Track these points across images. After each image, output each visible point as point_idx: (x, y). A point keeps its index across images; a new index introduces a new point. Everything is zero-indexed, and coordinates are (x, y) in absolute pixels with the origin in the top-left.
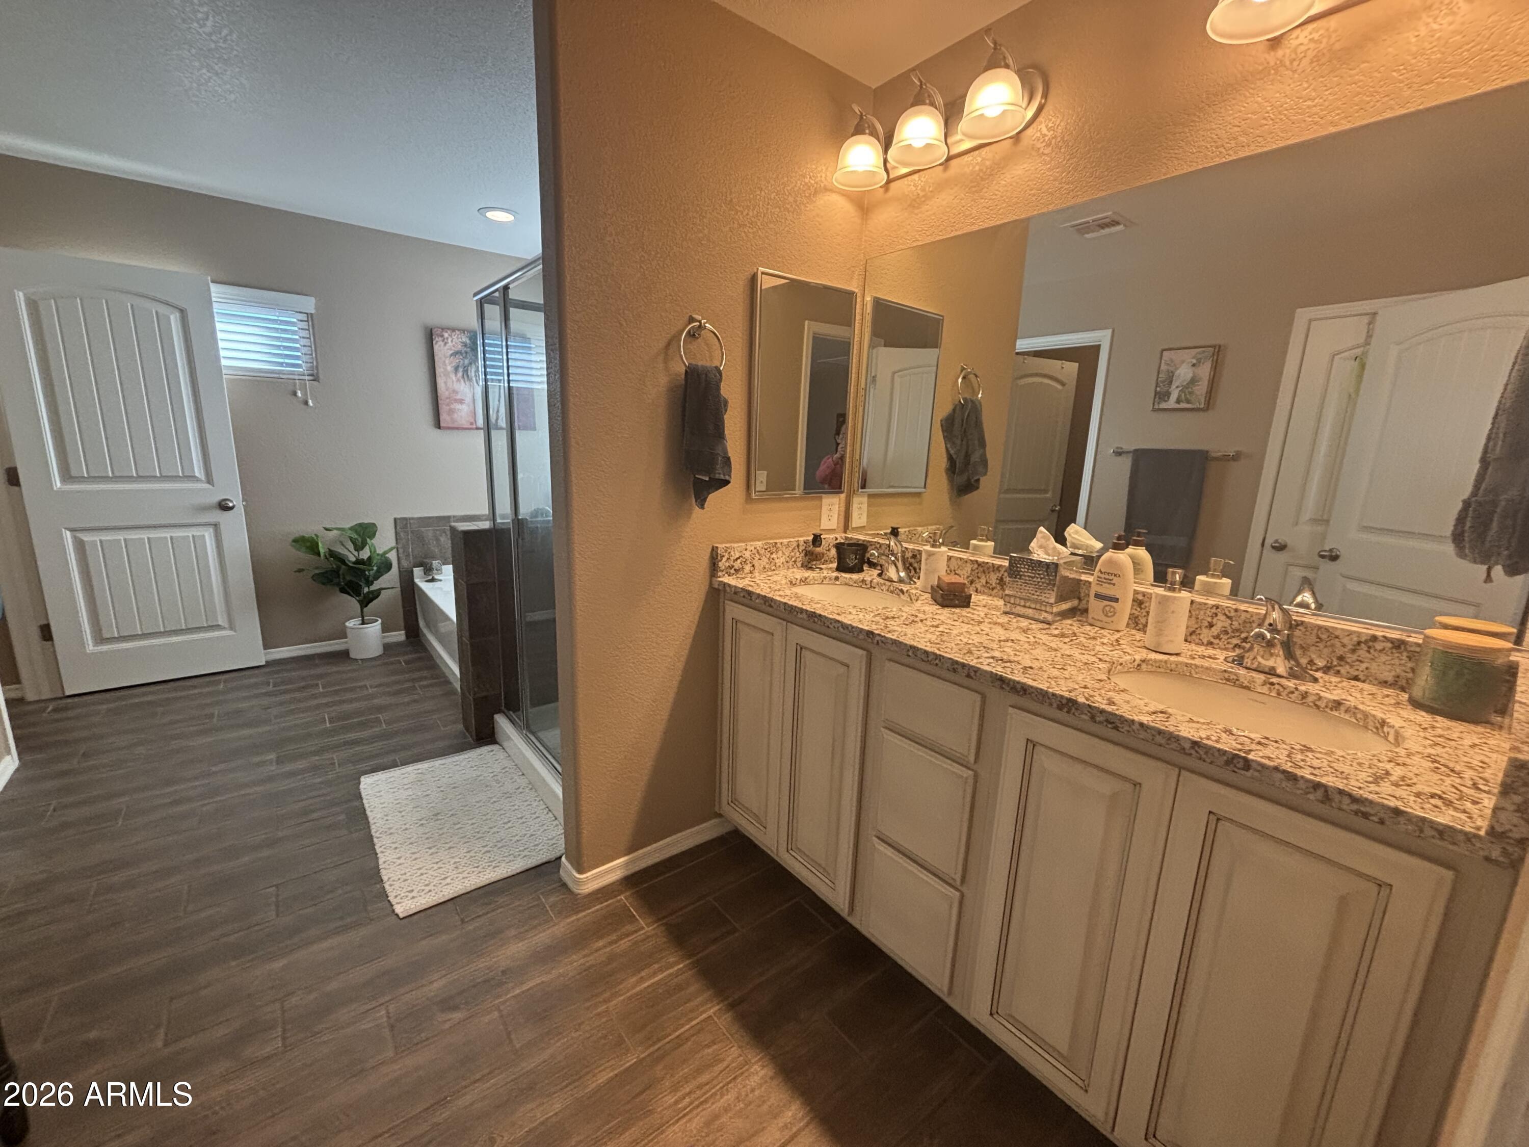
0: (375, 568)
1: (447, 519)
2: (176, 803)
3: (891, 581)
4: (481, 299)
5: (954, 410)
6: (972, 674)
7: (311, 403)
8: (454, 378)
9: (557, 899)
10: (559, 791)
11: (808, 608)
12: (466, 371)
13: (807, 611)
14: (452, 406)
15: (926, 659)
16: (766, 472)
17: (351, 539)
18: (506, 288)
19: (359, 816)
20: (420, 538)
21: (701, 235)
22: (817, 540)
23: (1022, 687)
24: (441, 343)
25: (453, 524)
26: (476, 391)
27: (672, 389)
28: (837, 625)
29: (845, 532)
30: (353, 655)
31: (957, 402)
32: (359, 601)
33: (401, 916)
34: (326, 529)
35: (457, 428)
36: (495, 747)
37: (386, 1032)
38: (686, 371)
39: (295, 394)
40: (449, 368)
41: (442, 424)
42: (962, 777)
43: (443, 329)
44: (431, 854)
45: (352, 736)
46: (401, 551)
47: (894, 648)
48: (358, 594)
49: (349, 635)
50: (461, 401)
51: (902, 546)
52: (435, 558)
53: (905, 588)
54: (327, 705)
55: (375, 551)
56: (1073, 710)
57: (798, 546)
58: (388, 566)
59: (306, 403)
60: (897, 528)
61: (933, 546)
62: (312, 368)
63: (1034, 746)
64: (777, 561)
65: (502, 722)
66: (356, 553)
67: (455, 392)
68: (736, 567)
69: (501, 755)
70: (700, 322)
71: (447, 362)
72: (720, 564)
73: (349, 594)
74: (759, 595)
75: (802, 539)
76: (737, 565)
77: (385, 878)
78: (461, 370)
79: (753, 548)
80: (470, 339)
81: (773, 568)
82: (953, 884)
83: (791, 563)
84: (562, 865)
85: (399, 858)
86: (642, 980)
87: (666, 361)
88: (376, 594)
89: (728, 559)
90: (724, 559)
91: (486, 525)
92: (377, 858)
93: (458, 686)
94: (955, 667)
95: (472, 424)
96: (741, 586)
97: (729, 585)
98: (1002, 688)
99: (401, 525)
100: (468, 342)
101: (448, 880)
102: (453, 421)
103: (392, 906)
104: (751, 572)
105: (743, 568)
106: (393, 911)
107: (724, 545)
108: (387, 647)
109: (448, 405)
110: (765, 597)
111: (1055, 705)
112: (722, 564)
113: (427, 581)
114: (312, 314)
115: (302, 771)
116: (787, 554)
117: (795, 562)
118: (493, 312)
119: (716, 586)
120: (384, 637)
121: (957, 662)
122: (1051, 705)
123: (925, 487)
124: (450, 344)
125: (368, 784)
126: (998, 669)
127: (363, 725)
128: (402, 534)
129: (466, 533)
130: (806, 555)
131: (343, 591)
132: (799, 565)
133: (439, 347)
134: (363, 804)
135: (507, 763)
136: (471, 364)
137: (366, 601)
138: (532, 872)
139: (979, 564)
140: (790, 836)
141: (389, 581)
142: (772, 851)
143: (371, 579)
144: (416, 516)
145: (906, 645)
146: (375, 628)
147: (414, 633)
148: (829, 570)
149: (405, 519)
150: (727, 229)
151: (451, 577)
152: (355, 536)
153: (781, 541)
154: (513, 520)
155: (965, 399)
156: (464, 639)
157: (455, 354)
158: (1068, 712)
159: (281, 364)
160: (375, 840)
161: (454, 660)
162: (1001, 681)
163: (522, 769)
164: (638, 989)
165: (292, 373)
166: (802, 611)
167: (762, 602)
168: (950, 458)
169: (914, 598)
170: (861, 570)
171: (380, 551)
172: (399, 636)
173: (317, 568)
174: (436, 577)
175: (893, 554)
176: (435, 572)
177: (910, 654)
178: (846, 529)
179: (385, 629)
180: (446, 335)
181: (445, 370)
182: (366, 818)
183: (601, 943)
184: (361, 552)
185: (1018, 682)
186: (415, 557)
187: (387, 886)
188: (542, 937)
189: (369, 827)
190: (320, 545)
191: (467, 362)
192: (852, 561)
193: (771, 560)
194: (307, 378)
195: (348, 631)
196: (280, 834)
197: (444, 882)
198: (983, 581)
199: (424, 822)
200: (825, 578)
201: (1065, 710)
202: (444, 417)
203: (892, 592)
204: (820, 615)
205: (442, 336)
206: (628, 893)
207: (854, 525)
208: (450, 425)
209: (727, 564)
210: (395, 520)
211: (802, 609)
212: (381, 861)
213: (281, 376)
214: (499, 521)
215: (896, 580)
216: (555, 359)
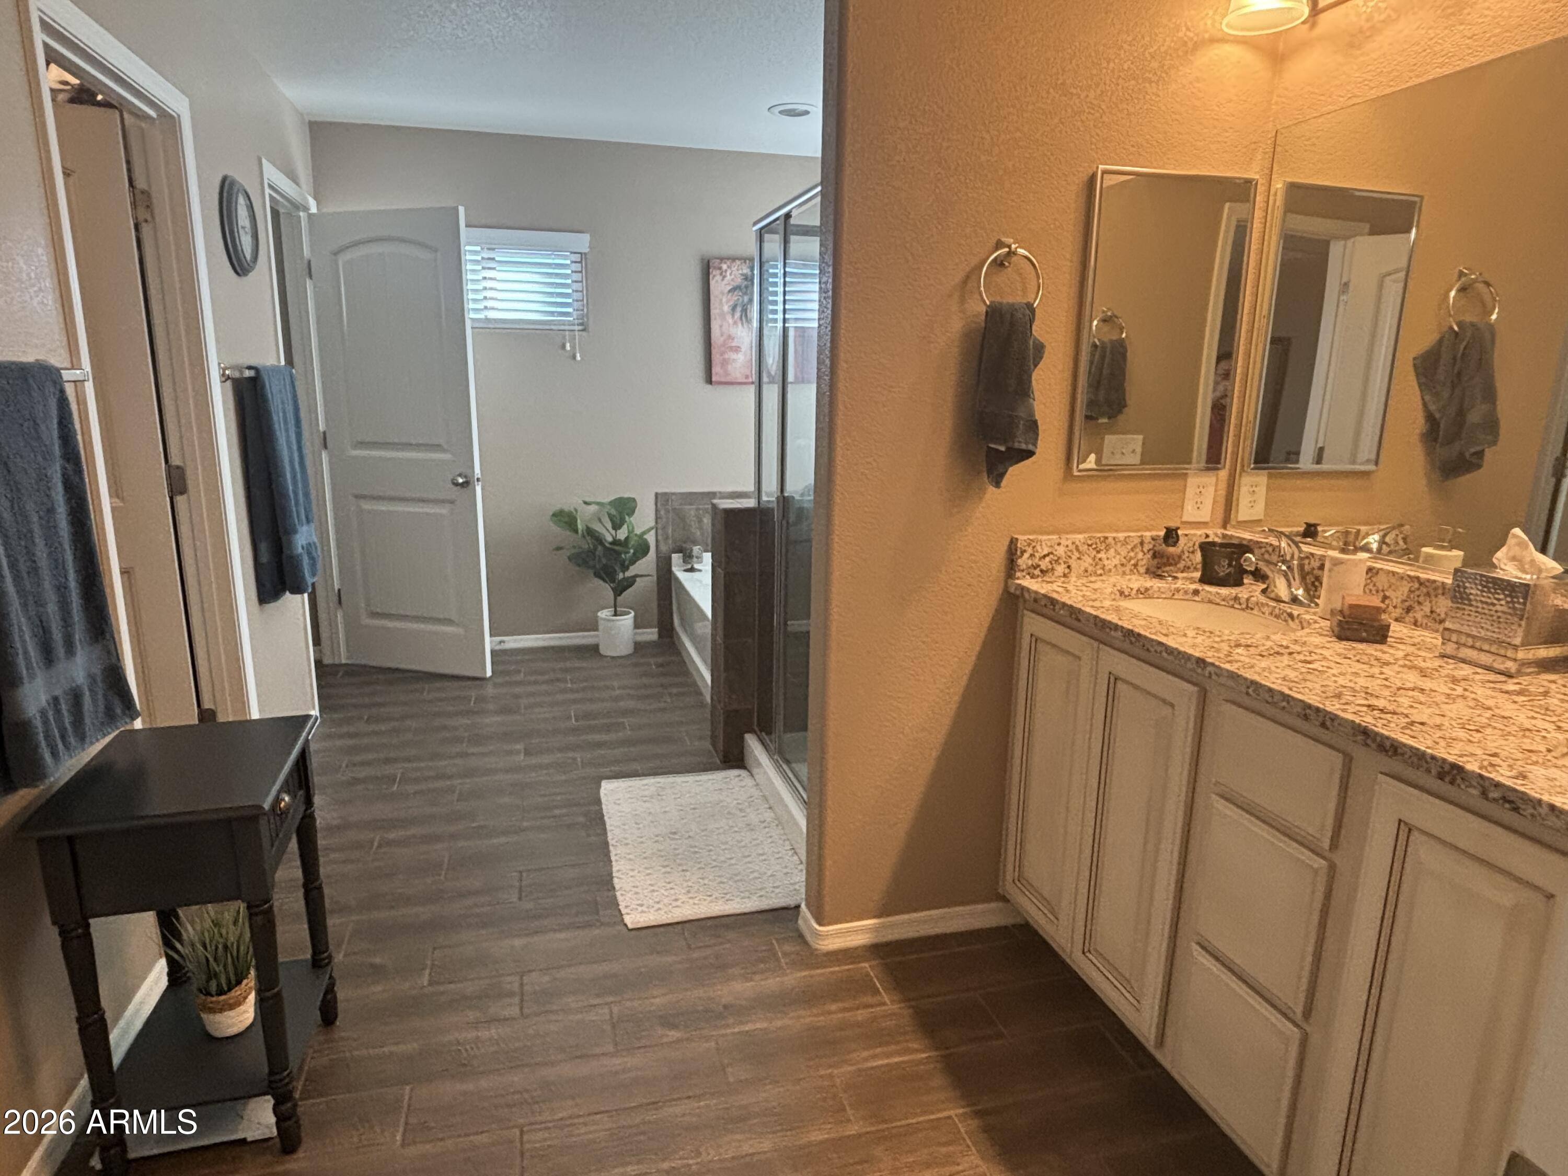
0: (632, 551)
1: (713, 495)
2: (439, 777)
3: (1278, 600)
4: (761, 229)
5: (1441, 341)
6: (1328, 723)
7: (578, 358)
8: (731, 321)
9: (793, 949)
10: (803, 823)
11: (1127, 625)
12: (744, 311)
13: (1122, 627)
14: (726, 356)
15: (1270, 700)
16: (1141, 437)
17: (610, 516)
18: (788, 216)
19: (598, 821)
20: (680, 516)
21: (1018, 134)
22: (1171, 536)
23: (1392, 745)
24: (718, 278)
25: (715, 501)
26: (750, 335)
27: (967, 335)
28: (1159, 649)
29: (1225, 527)
30: (603, 651)
31: (1446, 329)
32: (612, 589)
33: (630, 926)
34: (585, 503)
36: (743, 773)
37: (607, 1027)
38: (987, 312)
39: (564, 347)
40: (726, 308)
41: (714, 379)
42: (1311, 867)
43: (722, 259)
44: (665, 873)
45: (597, 737)
46: (660, 532)
47: (1230, 683)
48: (613, 580)
49: (601, 628)
50: (737, 349)
51: (1300, 551)
52: (695, 543)
53: (1296, 611)
54: (575, 701)
55: (633, 531)
56: (1459, 781)
57: (1142, 543)
58: (643, 549)
59: (574, 357)
60: (1315, 526)
61: (1343, 551)
62: (581, 317)
63: (1410, 830)
64: (1106, 562)
65: (753, 744)
66: (613, 532)
67: (731, 337)
68: (1043, 567)
69: (749, 782)
70: (1009, 247)
71: (724, 300)
72: (1020, 561)
73: (605, 581)
74: (1064, 604)
75: (1148, 534)
76: (1044, 564)
77: (617, 887)
78: (739, 309)
79: (1069, 542)
80: (751, 270)
81: (1099, 572)
82: (1291, 1015)
83: (1127, 569)
84: (802, 914)
85: (633, 870)
86: (874, 1057)
87: (962, 300)
88: (631, 582)
89: (1032, 556)
90: (1026, 555)
91: (751, 503)
92: (611, 866)
93: (708, 699)
94: (1308, 712)
95: (747, 377)
96: (1043, 591)
97: (1028, 590)
98: (1367, 745)
99: (662, 499)
101: (678, 903)
102: (727, 374)
103: (622, 915)
104: (1065, 576)
105: (1053, 569)
106: (623, 920)
107: (1026, 537)
108: (639, 647)
109: (722, 354)
110: (1071, 606)
111: (1434, 771)
112: (1024, 561)
113: (686, 571)
114: (585, 254)
115: (548, 766)
116: (1123, 553)
117: (1135, 565)
118: (773, 244)
119: (1012, 590)
120: (635, 634)
121: (1310, 706)
122: (1428, 771)
123: (1377, 464)
124: (728, 277)
125: (607, 787)
126: (1368, 720)
127: (608, 728)
128: (662, 512)
129: (729, 512)
130: (1154, 556)
131: (597, 575)
132: (1142, 570)
133: (715, 282)
134: (601, 809)
135: (756, 793)
137: (620, 589)
138: (769, 916)
139: (1421, 583)
140: (1088, 935)
141: (646, 565)
142: (1064, 950)
143: (627, 563)
144: (679, 491)
145: (1246, 679)
146: (627, 620)
147: (667, 631)
148: (1187, 581)
149: (666, 494)
150: (1056, 120)
151: (709, 568)
152: (613, 512)
153: (1114, 535)
154: (778, 498)
155: (1459, 324)
156: (718, 638)
157: (734, 289)
158: (1452, 783)
159: (552, 313)
160: (611, 848)
161: (705, 661)
162: (1365, 734)
163: (770, 801)
164: (870, 1064)
165: (563, 323)
166: (1116, 627)
167: (1067, 613)
168: (1430, 418)
169: (1305, 624)
170: (1239, 583)
171: (638, 531)
172: (651, 634)
173: (574, 547)
174: (696, 566)
175: (1284, 562)
176: (695, 559)
177: (1250, 691)
178: (1225, 524)
179: (637, 625)
180: (724, 267)
181: (721, 310)
182: (604, 823)
183: (834, 1007)
184: (619, 531)
185: (1388, 738)
186: (674, 541)
187: (618, 894)
188: (771, 984)
189: (606, 834)
190: (579, 521)
191: (747, 298)
192: (1223, 568)
193: (1097, 562)
194: (576, 328)
195: (601, 622)
196: (525, 824)
197: (675, 904)
198: (1427, 610)
199: (661, 839)
200: (1178, 590)
201: (1447, 779)
202: (716, 369)
203: (1277, 617)
204: (1139, 635)
205: (720, 268)
206: (874, 963)
207: (1241, 518)
208: (723, 380)
209: (1030, 562)
210: (657, 495)
211: (1117, 625)
212: (614, 869)
213: (553, 327)
214: (765, 498)
215: (1286, 599)
216: (827, 309)
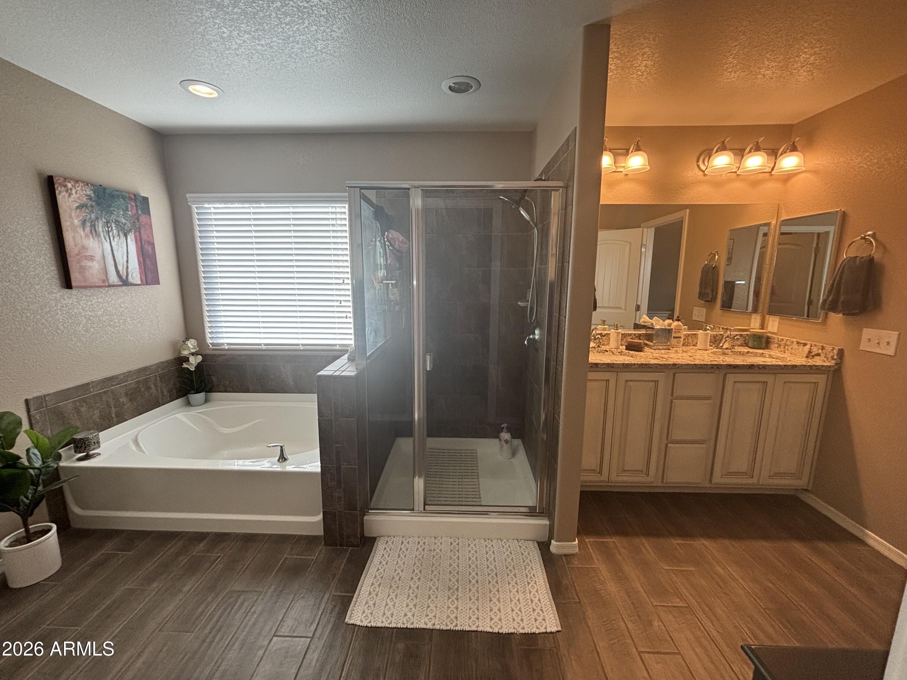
8: (82, 233)
12: (93, 226)
14: (83, 264)
24: (65, 194)
26: (105, 247)
35: (91, 287)
40: (76, 222)
41: (74, 284)
43: (65, 179)
50: (91, 258)
67: (84, 247)
71: (73, 214)
78: (88, 224)
80: (94, 193)
95: (104, 281)
99: (35, 405)
100: (93, 195)
102: (84, 279)
109: (78, 262)
124: (74, 195)
133: (62, 198)
136: (97, 218)
149: (39, 398)
157: (81, 207)
180: (69, 185)
181: (72, 223)
191: (93, 216)
202: (75, 276)
205: (65, 186)
208: (81, 284)
210: (26, 403)
